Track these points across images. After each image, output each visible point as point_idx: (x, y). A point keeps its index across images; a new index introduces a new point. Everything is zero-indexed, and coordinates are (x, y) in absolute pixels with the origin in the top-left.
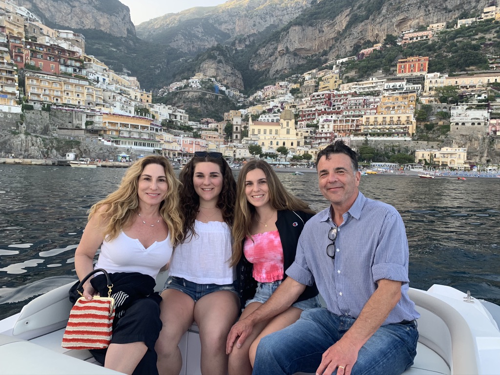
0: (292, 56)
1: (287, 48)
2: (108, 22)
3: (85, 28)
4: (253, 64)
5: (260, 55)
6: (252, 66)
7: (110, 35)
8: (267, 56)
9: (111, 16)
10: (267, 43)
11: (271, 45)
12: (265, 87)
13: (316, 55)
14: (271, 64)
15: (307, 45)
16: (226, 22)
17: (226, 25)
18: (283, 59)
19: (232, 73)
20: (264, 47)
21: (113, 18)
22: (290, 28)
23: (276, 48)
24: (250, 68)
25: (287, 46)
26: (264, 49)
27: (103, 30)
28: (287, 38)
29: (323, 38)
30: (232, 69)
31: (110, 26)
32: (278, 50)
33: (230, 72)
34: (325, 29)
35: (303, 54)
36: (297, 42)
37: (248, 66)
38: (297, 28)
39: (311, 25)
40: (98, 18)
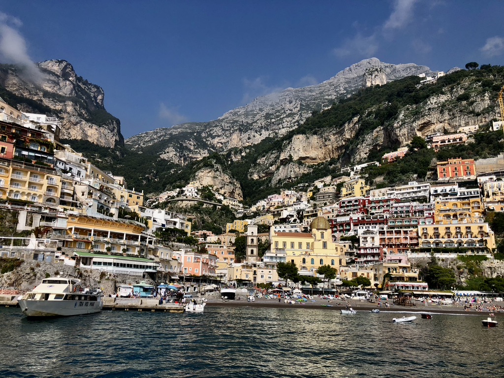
0: (297, 165)
1: (290, 156)
2: (96, 133)
3: (71, 139)
4: (252, 173)
5: (259, 164)
6: (250, 176)
7: (97, 145)
8: (267, 165)
9: (100, 127)
10: (267, 153)
11: (272, 154)
12: (269, 197)
13: (322, 163)
14: (272, 174)
15: (312, 154)
16: (219, 136)
17: (219, 138)
18: (286, 168)
19: (230, 182)
20: (264, 156)
21: (102, 130)
22: (293, 136)
23: (278, 157)
24: (249, 177)
25: (290, 155)
26: (264, 158)
27: (90, 141)
28: (290, 146)
29: (330, 147)
30: (231, 177)
31: (98, 137)
32: (281, 158)
33: (229, 181)
34: (332, 138)
35: (309, 162)
36: (301, 151)
37: (246, 175)
38: (301, 136)
39: (315, 133)
40: (86, 129)
